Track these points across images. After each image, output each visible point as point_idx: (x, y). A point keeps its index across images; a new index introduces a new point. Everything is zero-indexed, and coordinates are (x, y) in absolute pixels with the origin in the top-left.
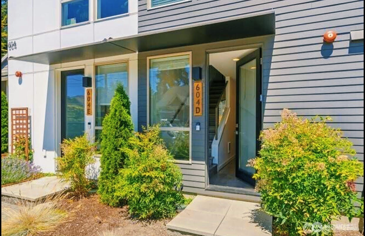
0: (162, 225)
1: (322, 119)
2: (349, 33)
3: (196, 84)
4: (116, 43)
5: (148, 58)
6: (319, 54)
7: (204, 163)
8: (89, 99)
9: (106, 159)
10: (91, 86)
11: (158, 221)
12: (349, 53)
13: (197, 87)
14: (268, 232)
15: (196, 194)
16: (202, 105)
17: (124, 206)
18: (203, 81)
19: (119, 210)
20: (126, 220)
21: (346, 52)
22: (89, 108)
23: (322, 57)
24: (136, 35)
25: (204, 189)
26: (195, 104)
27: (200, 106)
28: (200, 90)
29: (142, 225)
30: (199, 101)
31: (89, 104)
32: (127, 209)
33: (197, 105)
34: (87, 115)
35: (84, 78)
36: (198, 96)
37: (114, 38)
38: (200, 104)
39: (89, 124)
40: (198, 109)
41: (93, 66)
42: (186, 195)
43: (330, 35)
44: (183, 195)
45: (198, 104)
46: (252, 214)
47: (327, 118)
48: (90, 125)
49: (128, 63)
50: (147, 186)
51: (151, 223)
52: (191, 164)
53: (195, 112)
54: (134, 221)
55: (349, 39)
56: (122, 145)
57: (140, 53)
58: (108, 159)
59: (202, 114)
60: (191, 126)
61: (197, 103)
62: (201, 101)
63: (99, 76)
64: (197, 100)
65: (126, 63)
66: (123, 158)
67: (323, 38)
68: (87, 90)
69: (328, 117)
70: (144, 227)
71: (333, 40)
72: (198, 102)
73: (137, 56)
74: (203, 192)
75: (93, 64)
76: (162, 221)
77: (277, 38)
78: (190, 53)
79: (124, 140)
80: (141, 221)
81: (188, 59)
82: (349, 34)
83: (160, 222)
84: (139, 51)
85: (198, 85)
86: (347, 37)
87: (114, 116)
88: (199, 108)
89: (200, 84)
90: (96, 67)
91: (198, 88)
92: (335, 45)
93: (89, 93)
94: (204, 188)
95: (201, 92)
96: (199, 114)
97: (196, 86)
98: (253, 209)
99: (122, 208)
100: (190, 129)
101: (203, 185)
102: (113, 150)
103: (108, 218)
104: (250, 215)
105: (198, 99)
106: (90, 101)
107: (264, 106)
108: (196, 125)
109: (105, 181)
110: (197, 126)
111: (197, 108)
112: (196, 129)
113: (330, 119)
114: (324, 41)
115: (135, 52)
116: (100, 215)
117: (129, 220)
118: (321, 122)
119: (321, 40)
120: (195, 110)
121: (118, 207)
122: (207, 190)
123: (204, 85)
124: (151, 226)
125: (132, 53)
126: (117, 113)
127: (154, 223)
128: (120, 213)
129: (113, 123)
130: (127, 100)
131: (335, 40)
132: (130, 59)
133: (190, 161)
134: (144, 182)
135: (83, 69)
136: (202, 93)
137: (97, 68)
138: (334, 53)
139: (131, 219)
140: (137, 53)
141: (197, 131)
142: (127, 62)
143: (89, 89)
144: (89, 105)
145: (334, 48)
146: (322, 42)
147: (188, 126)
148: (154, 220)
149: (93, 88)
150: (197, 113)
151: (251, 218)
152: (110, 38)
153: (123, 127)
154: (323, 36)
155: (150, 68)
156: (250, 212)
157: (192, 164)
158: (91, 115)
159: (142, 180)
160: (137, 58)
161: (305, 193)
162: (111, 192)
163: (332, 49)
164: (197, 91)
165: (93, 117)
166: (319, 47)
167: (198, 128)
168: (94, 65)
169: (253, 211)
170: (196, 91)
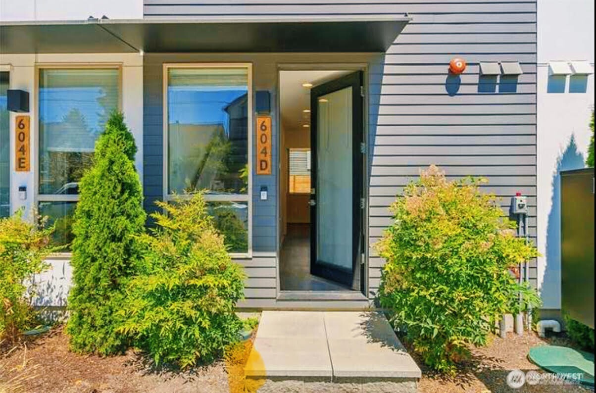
0: (222, 373)
1: (473, 181)
2: (478, 64)
3: (260, 121)
4: (111, 30)
5: (166, 66)
6: (443, 89)
7: (274, 254)
8: (22, 137)
9: (89, 260)
10: (27, 110)
11: (210, 367)
12: (479, 91)
13: (262, 125)
14: (404, 353)
15: (259, 310)
16: (271, 156)
17: (127, 350)
18: (272, 116)
19: (120, 359)
20: (145, 377)
21: (475, 89)
22: (23, 156)
23: (447, 93)
24: (139, 20)
25: (275, 300)
26: (259, 153)
27: (268, 159)
28: (267, 131)
29: (185, 380)
30: (265, 148)
31: (23, 147)
32: (137, 355)
33: (262, 157)
34: (17, 170)
35: (10, 93)
36: (264, 140)
37: (110, 18)
38: (267, 155)
39: (23, 189)
40: (264, 164)
41: (33, 68)
42: (241, 313)
43: (459, 65)
44: (236, 313)
45: (263, 155)
46: (364, 329)
47: (480, 180)
48: (24, 192)
49: (121, 72)
50: (195, 304)
51: (199, 373)
52: (251, 259)
53: (258, 168)
54: (164, 376)
55: (478, 72)
56: (127, 230)
57: (148, 54)
58: (94, 260)
59: (271, 172)
60: (250, 191)
61: (262, 153)
62: (269, 151)
63: (46, 90)
64: (263, 148)
65: (116, 71)
66: (127, 257)
67: (449, 67)
68: (17, 118)
69: (481, 177)
70: (188, 382)
71: (461, 71)
72: (265, 152)
73: (142, 59)
74: (273, 303)
75: (33, 64)
76: (218, 366)
77: (388, 59)
78: (250, 65)
79: (128, 220)
80: (178, 373)
81: (247, 75)
82: (478, 66)
83: (216, 369)
84: (146, 51)
85: (264, 122)
86: (475, 69)
87: (107, 174)
88: (266, 162)
89: (267, 121)
90: (41, 72)
91: (264, 128)
92: (464, 79)
93: (21, 124)
94: (275, 298)
95: (270, 135)
96: (266, 172)
97: (260, 124)
98: (361, 322)
99: (124, 354)
100: (248, 198)
101: (272, 293)
102: (108, 241)
103: (105, 379)
104: (363, 331)
105: (265, 145)
106: (26, 142)
107: (371, 160)
108: (261, 190)
109: (88, 305)
110: (262, 192)
111: (262, 161)
112: (260, 198)
113: (484, 180)
114: (450, 70)
115: (138, 51)
116: (83, 376)
117: (153, 376)
118: (472, 185)
119: (445, 69)
120: (259, 164)
121: (116, 355)
122: (279, 300)
123: (274, 123)
124: (201, 379)
125: (132, 52)
126: (115, 168)
127: (205, 372)
128: (126, 365)
129: (106, 187)
130: (132, 143)
131: (463, 72)
132: (125, 64)
133: (250, 254)
134: (188, 297)
135: (8, 73)
136: (272, 136)
137: (43, 74)
138: (462, 89)
139: (156, 372)
140: (142, 53)
141: (263, 200)
142: (119, 68)
143: (23, 117)
144: (22, 150)
145: (462, 82)
146: (447, 72)
147: (246, 193)
148: (201, 367)
149: (32, 115)
150: (262, 169)
151: (366, 336)
152: (104, 17)
153: (126, 195)
154: (449, 64)
155: (169, 85)
156: (359, 328)
157: (253, 259)
158: (28, 170)
159: (184, 294)
160: (141, 63)
161: (463, 286)
162: (102, 327)
163: (459, 84)
164: (263, 132)
165: (33, 175)
166: (443, 79)
167: (264, 195)
168: (35, 66)
169: (361, 324)
170: (259, 133)
